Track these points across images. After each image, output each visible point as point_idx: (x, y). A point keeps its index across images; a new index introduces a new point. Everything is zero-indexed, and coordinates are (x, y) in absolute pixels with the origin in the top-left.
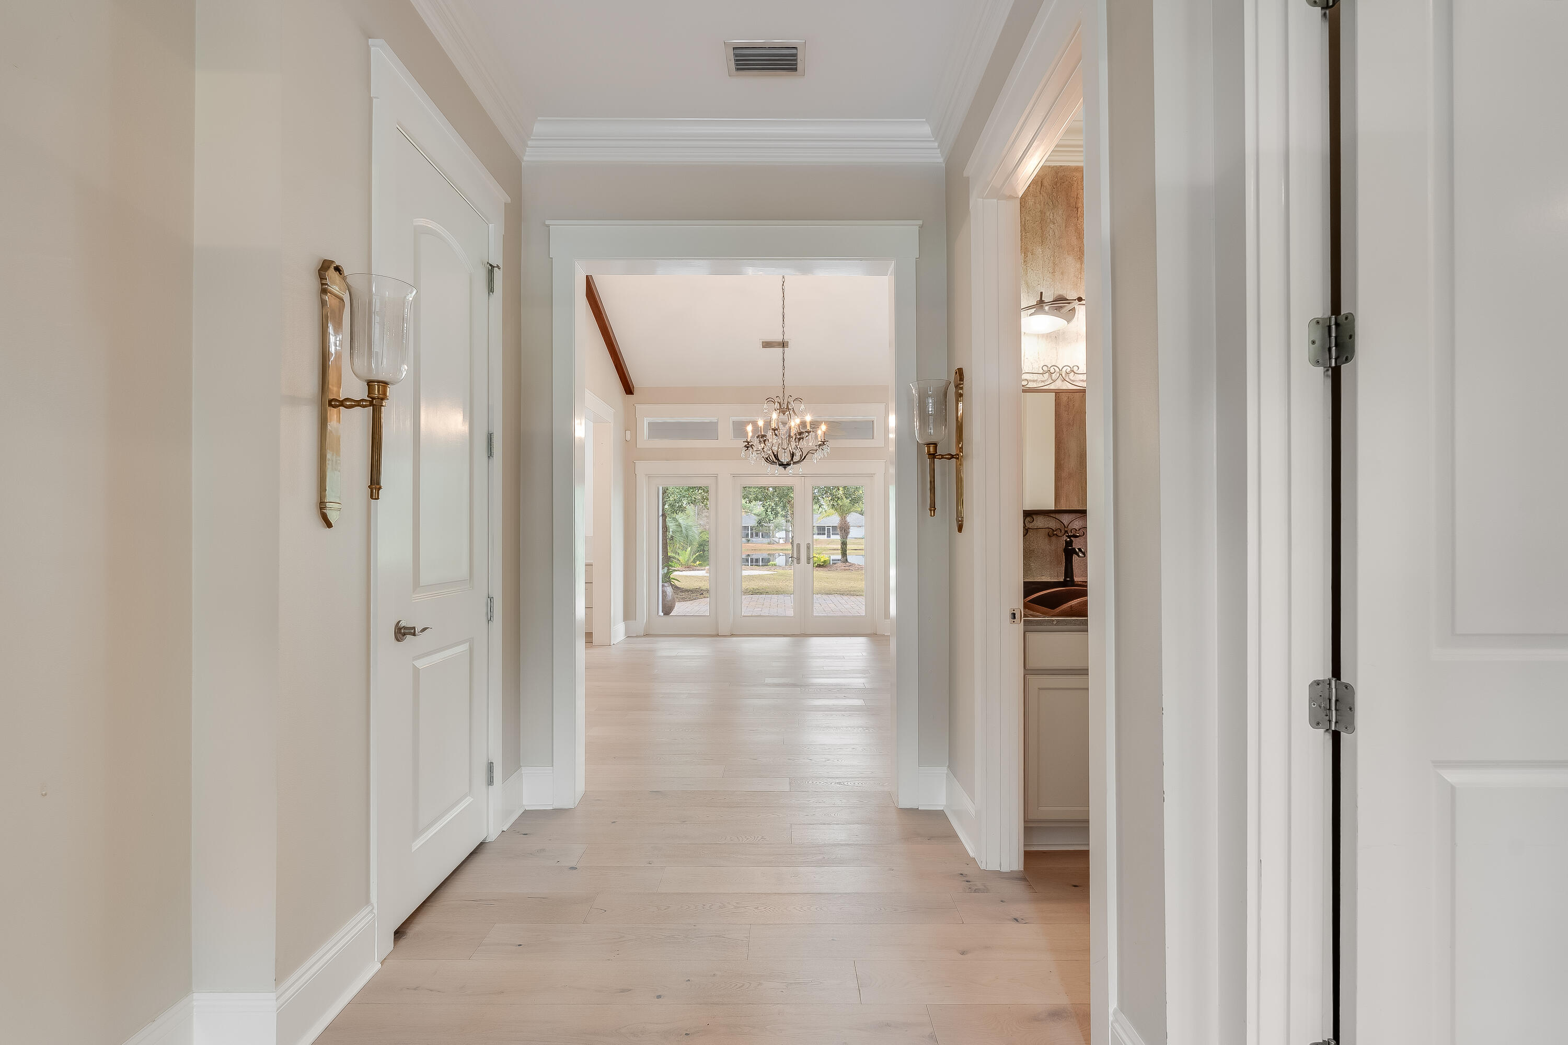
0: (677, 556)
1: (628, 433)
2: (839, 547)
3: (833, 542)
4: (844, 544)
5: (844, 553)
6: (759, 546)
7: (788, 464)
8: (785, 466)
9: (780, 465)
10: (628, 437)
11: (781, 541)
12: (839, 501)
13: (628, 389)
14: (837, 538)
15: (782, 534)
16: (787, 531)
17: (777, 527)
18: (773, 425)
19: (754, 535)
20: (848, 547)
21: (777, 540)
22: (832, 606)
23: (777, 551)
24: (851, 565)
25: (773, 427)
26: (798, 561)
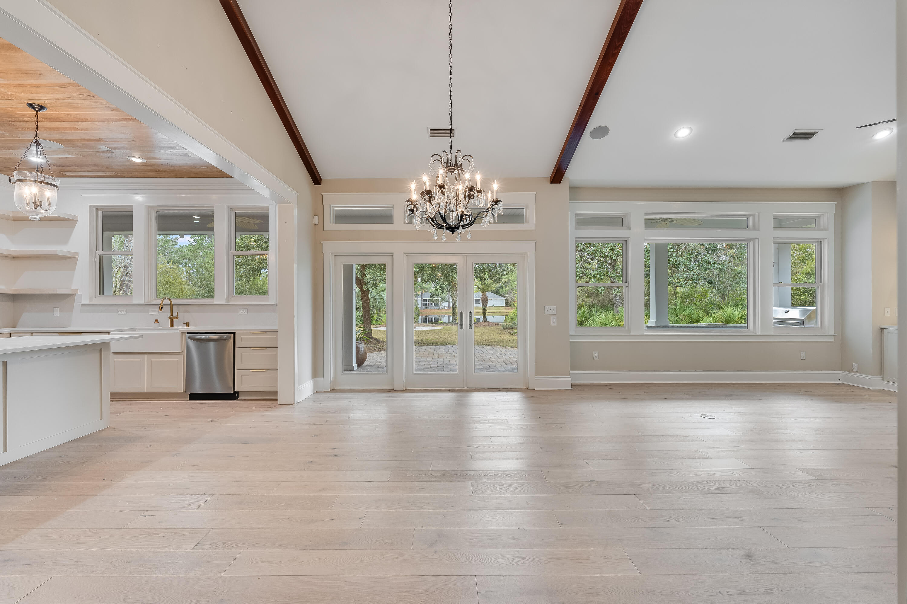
0: (381, 318)
1: (316, 218)
2: (482, 311)
3: (478, 308)
4: (485, 310)
5: (485, 316)
6: (433, 311)
7: (457, 227)
8: (453, 229)
9: (447, 229)
10: (316, 222)
11: (446, 308)
12: (485, 281)
13: (316, 179)
14: (480, 305)
15: (446, 304)
16: (449, 302)
17: (443, 300)
18: (440, 182)
19: (430, 304)
20: (487, 311)
21: (443, 307)
22: (483, 355)
23: (443, 314)
24: (489, 323)
25: (440, 184)
26: (462, 326)
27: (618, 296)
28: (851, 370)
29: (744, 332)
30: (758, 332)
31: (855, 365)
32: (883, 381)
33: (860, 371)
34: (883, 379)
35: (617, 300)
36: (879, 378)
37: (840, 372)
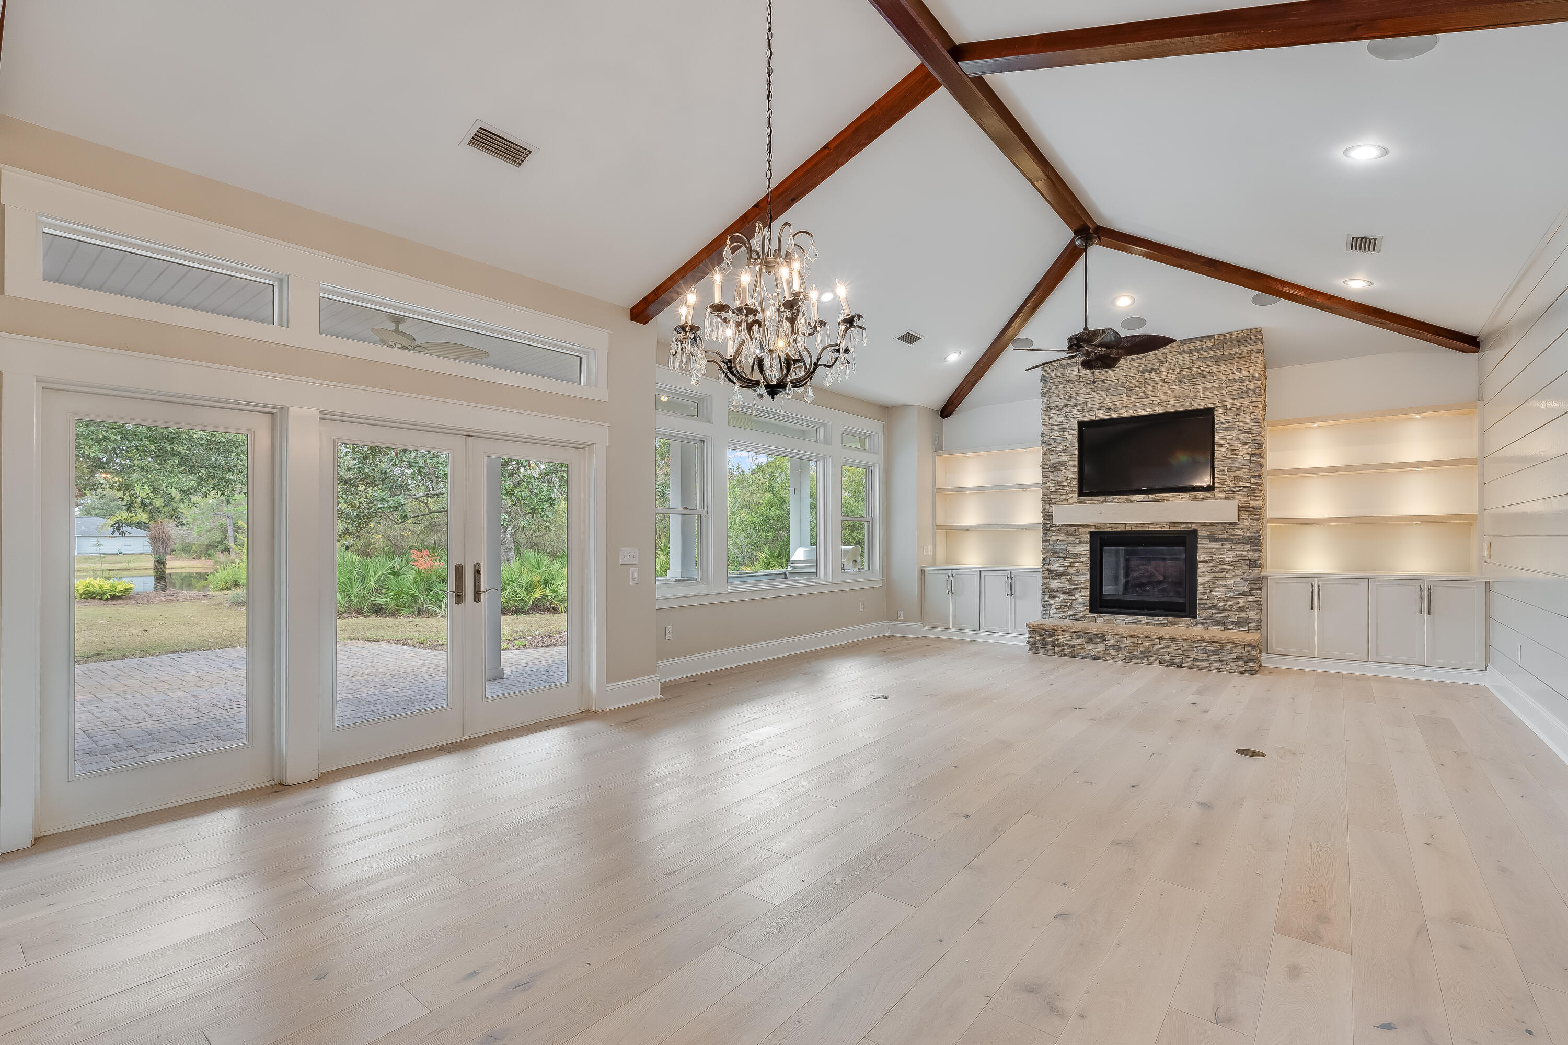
26: (459, 598)
27: (509, 532)
28: (897, 619)
29: (811, 581)
30: (830, 580)
31: (901, 613)
32: (923, 628)
33: (906, 619)
34: (923, 626)
35: (508, 538)
36: (920, 624)
37: (885, 623)
